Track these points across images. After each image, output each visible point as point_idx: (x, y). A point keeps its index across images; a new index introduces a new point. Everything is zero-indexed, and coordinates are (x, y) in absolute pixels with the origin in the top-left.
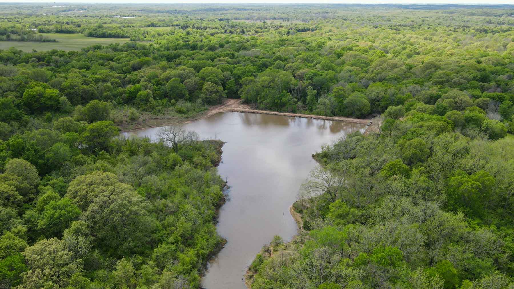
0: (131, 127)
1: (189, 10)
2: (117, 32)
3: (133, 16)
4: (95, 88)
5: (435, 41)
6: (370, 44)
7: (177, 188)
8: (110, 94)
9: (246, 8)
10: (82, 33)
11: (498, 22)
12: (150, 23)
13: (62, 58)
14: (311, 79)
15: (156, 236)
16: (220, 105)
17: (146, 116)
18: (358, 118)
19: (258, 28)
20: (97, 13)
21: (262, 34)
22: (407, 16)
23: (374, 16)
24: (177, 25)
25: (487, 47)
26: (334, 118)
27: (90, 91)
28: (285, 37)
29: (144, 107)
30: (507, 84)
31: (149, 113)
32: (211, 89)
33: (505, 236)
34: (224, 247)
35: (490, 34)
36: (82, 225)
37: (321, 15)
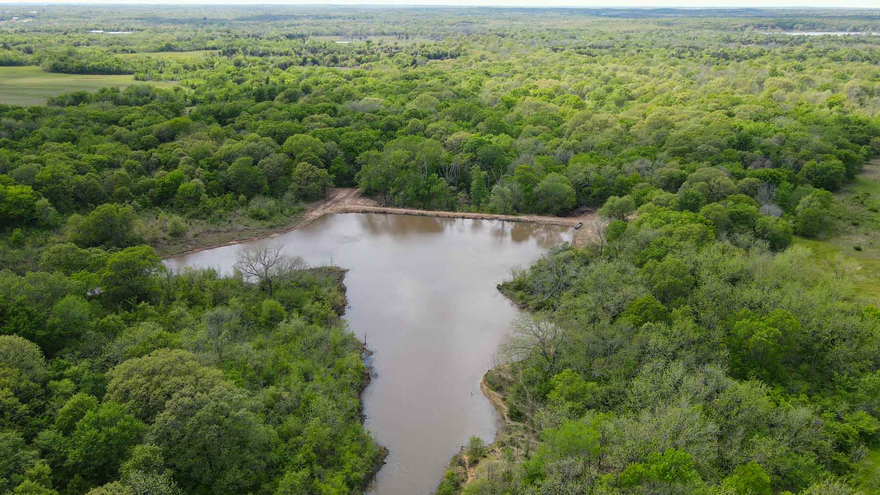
0: (173, 248)
1: (230, 18)
2: (107, 64)
3: (128, 30)
4: (97, 179)
5: (654, 76)
6: (556, 83)
7: (289, 364)
8: (128, 190)
9: (332, 14)
10: (37, 64)
11: (741, 38)
12: (163, 45)
13: (20, 122)
14: (473, 150)
15: (274, 456)
16: (323, 201)
17: (198, 227)
18: (558, 215)
19: (359, 53)
20: (57, 25)
21: (371, 66)
22: (601, 28)
23: (548, 30)
24: (214, 48)
25: (734, 86)
26: (519, 217)
27: (90, 185)
28: (411, 71)
29: (193, 211)
30: (778, 153)
31: (202, 222)
32: (307, 174)
33: (822, 411)
34: (385, 461)
35: (734, 62)
36: (154, 452)
37: (461, 27)
